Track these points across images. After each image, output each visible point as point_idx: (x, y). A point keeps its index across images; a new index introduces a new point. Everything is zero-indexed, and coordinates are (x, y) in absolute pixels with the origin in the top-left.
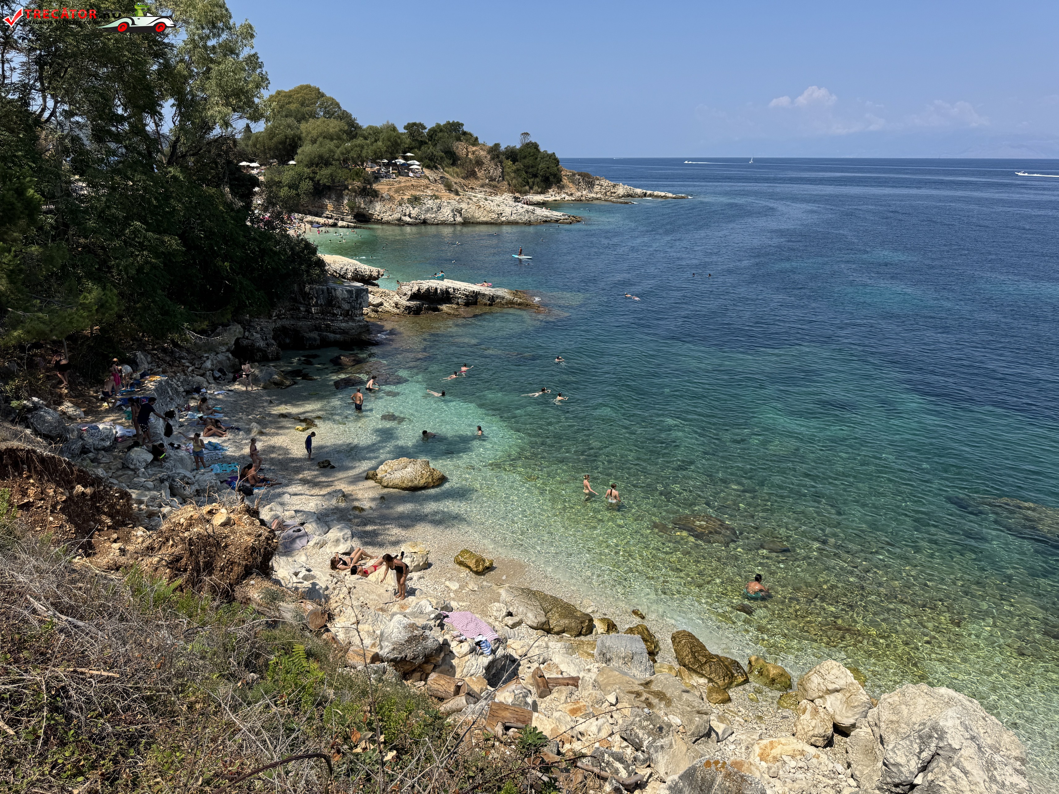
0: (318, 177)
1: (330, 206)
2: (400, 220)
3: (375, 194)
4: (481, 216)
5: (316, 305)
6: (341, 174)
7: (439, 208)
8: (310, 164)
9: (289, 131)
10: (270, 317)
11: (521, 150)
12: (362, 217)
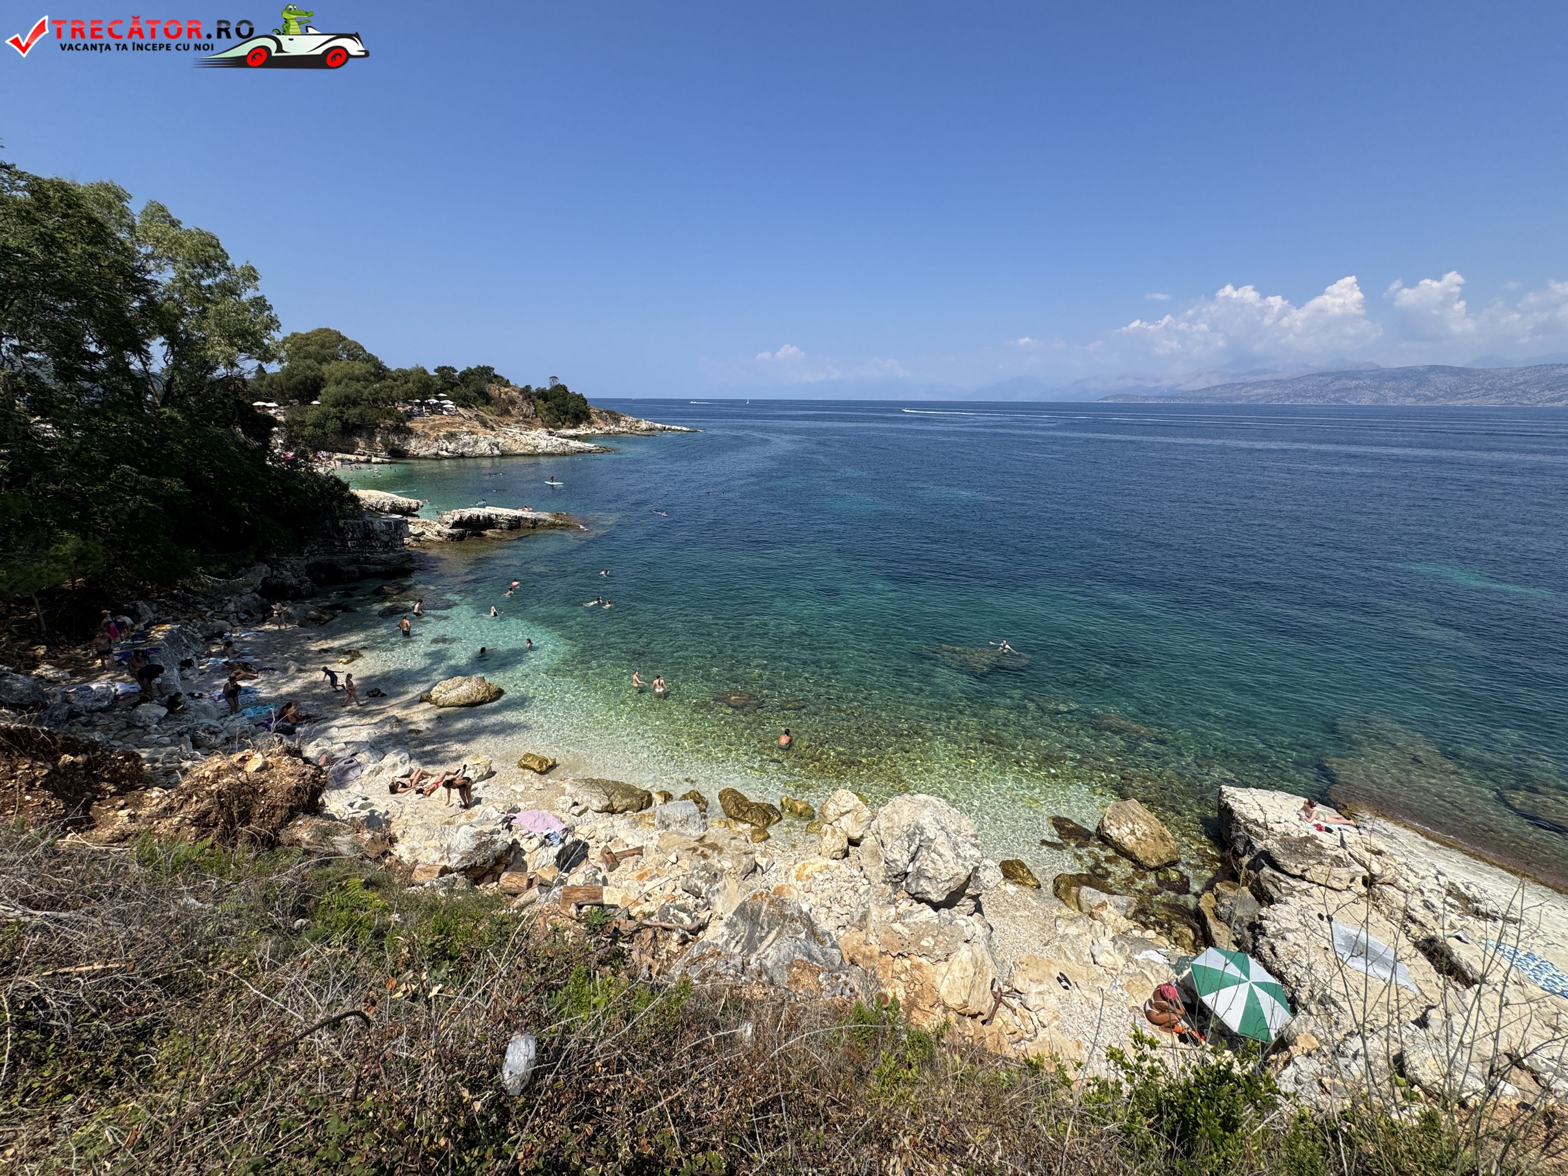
0: (346, 417)
1: (362, 444)
2: (437, 454)
3: (410, 432)
4: (517, 448)
5: (352, 539)
6: (371, 414)
7: (476, 442)
8: (336, 404)
9: (309, 372)
10: (302, 554)
11: (551, 391)
12: (397, 454)
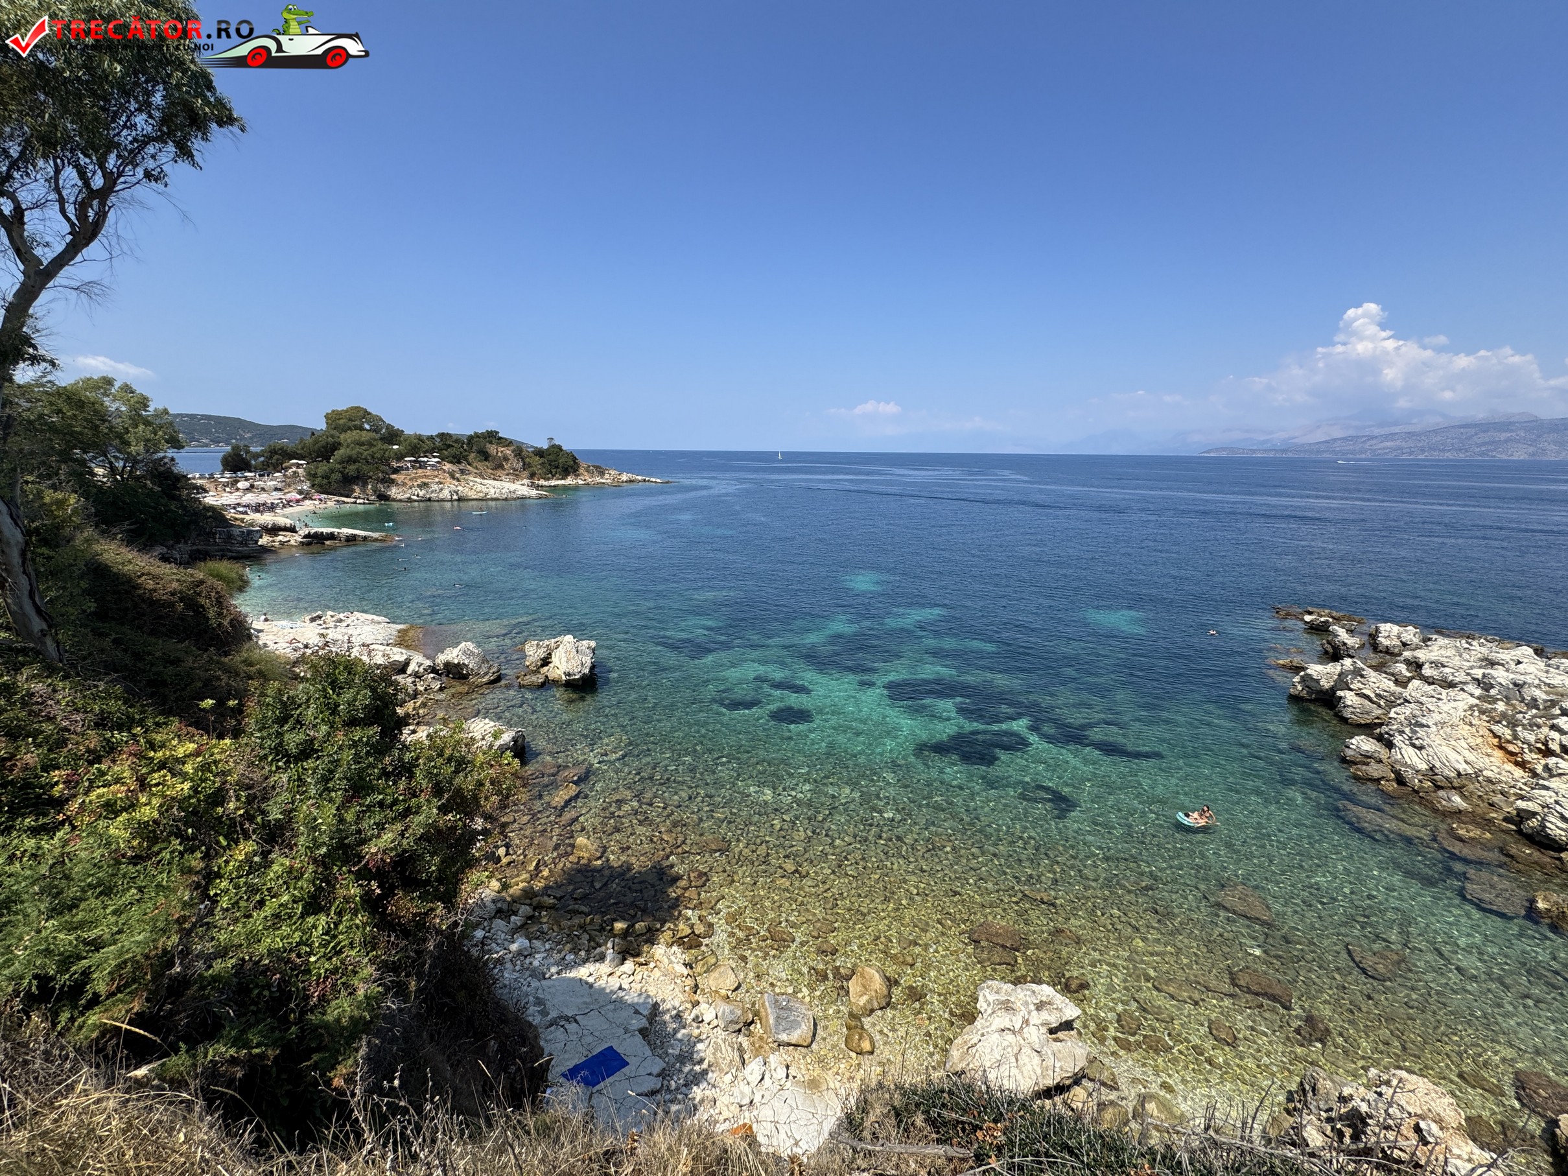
0: (347, 471)
1: (358, 490)
2: (410, 498)
3: (393, 481)
4: (472, 494)
5: (220, 538)
6: (365, 468)
7: (441, 490)
8: (342, 462)
9: (332, 439)
11: (547, 449)
12: (383, 497)
